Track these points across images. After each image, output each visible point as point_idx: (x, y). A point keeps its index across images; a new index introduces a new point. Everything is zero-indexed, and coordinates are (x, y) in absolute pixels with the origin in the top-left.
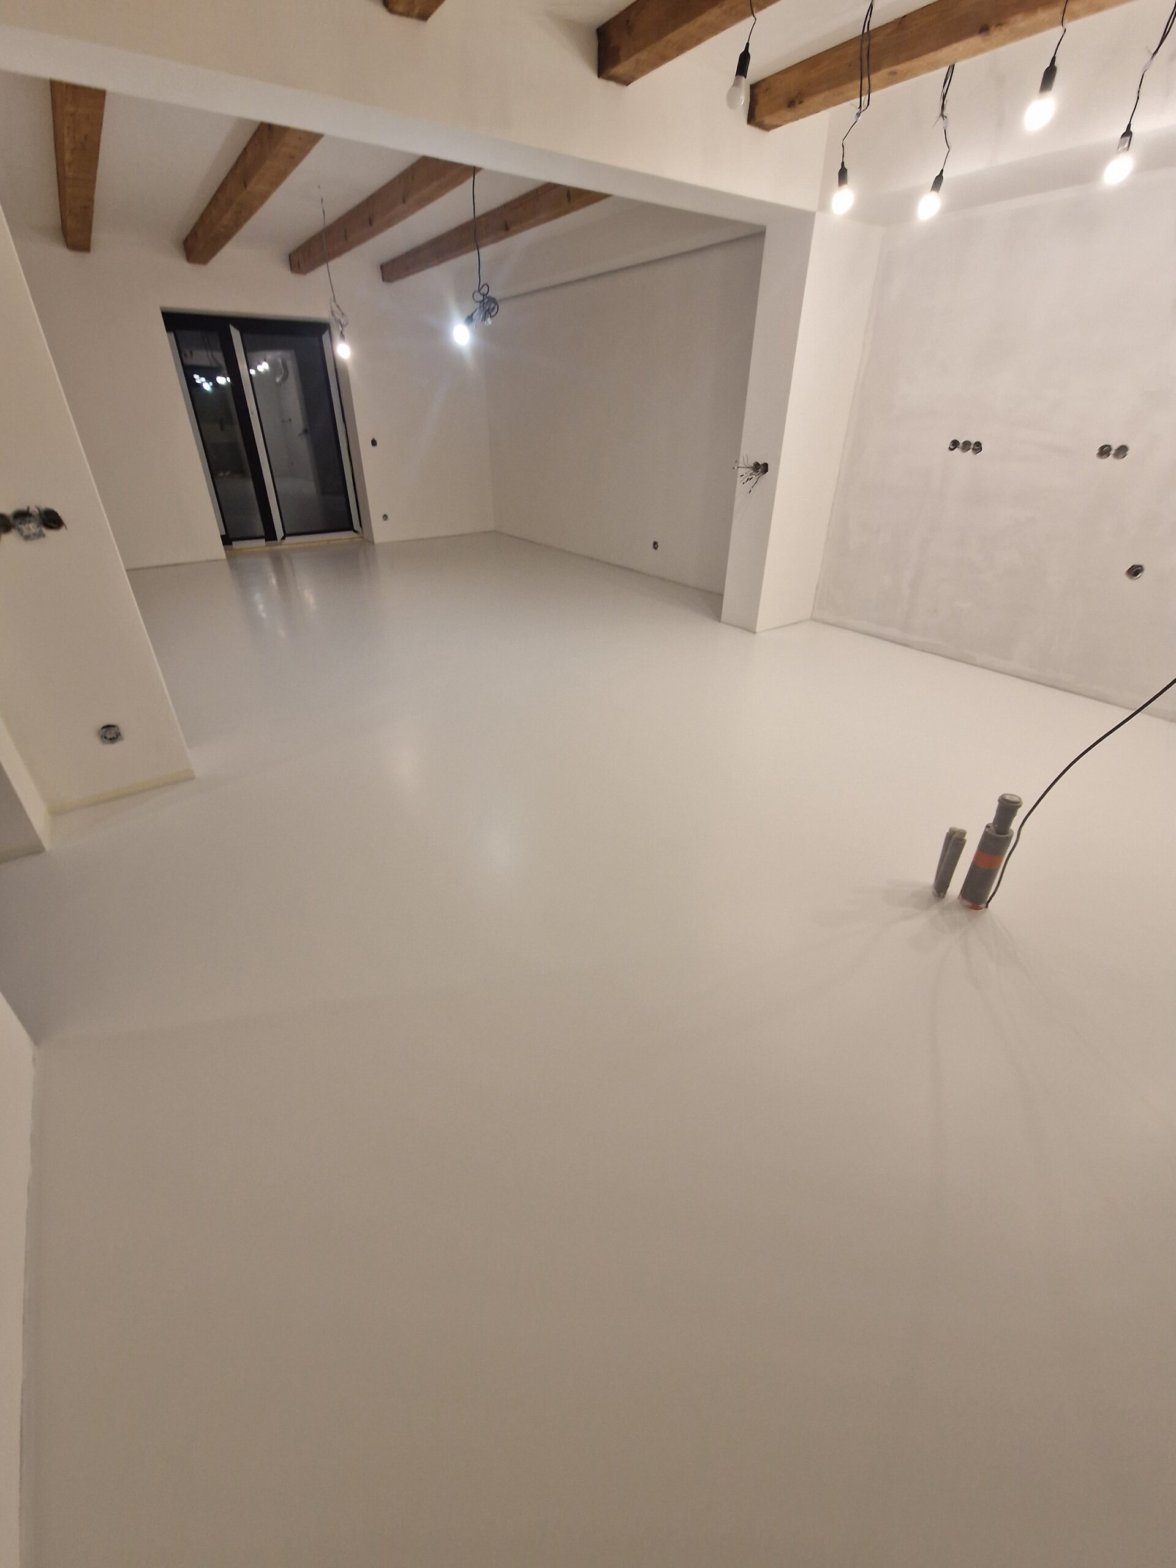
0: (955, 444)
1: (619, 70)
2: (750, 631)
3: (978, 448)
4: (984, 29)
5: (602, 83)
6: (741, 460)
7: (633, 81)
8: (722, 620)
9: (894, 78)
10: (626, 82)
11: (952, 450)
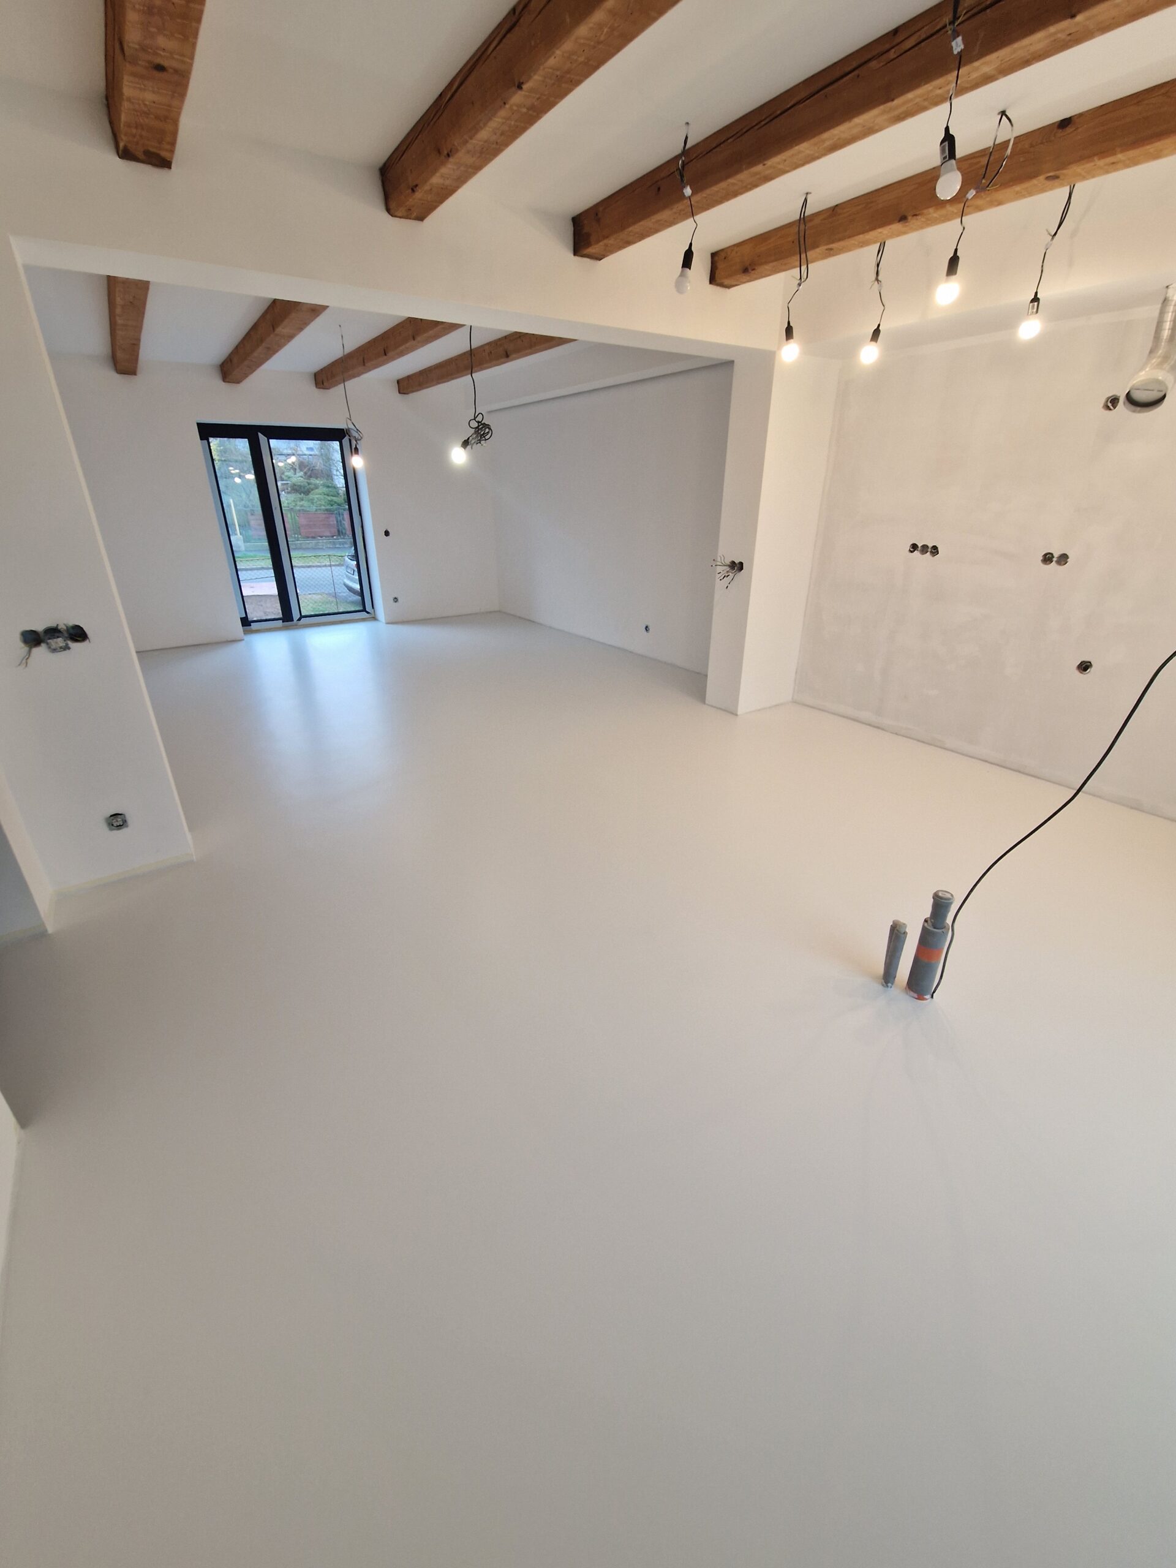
0: (914, 547)
1: (591, 250)
2: (733, 714)
3: (935, 550)
4: (903, 219)
5: (577, 258)
6: (719, 559)
7: (604, 258)
8: (707, 702)
9: (830, 253)
10: (599, 258)
11: (912, 552)
